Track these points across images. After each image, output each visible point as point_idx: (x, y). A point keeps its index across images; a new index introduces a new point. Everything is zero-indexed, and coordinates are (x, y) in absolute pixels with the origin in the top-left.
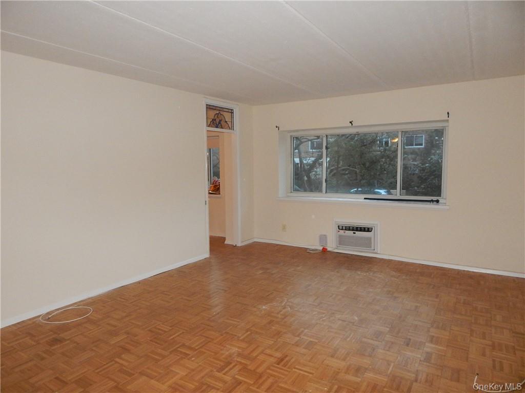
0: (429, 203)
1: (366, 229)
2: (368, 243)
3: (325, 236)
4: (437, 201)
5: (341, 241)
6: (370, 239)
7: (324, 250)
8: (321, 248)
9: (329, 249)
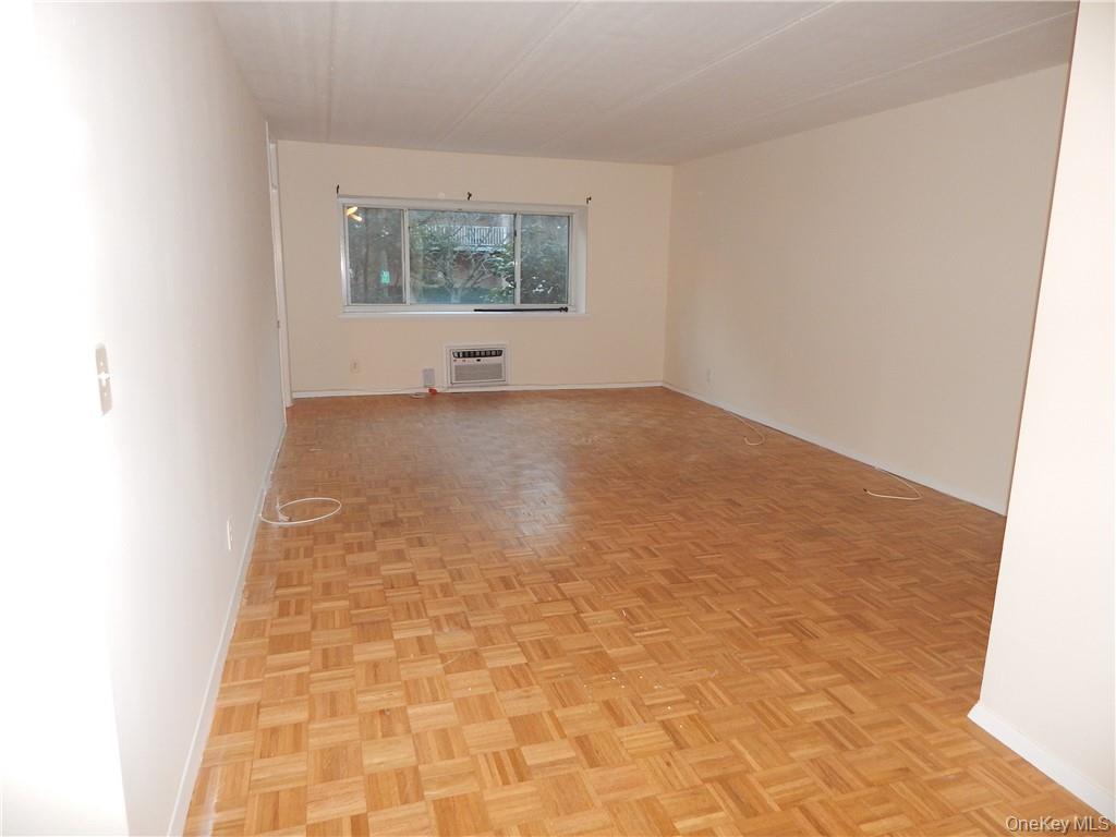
0: (557, 313)
1: (493, 353)
2: (497, 372)
3: (432, 370)
4: (566, 309)
5: (460, 374)
6: (499, 367)
7: (433, 392)
8: (427, 391)
9: (439, 390)
